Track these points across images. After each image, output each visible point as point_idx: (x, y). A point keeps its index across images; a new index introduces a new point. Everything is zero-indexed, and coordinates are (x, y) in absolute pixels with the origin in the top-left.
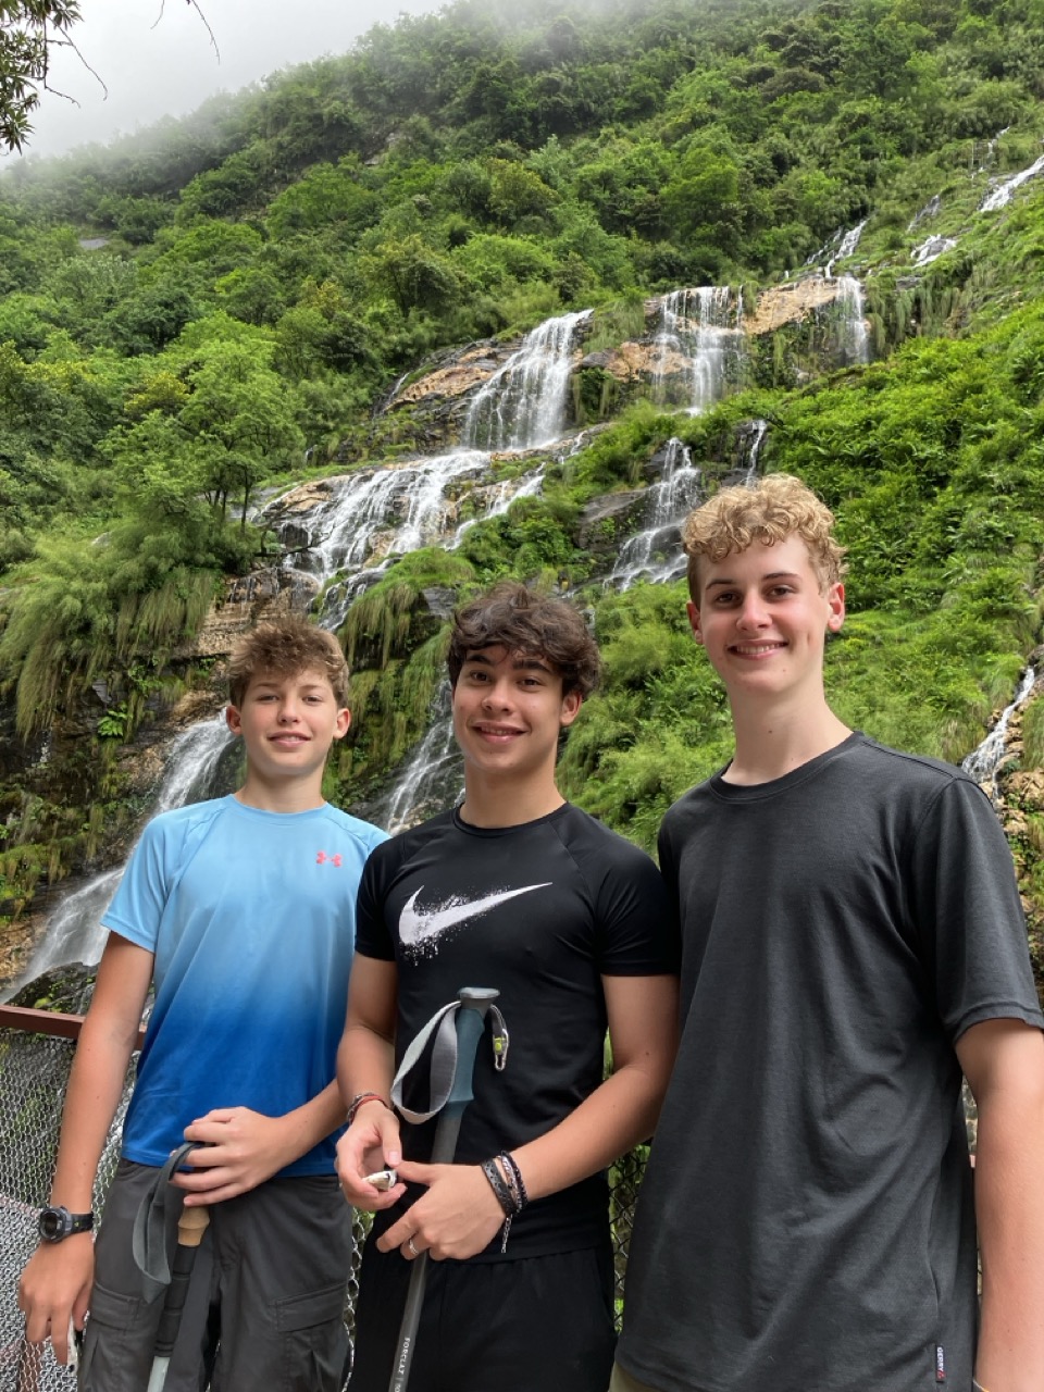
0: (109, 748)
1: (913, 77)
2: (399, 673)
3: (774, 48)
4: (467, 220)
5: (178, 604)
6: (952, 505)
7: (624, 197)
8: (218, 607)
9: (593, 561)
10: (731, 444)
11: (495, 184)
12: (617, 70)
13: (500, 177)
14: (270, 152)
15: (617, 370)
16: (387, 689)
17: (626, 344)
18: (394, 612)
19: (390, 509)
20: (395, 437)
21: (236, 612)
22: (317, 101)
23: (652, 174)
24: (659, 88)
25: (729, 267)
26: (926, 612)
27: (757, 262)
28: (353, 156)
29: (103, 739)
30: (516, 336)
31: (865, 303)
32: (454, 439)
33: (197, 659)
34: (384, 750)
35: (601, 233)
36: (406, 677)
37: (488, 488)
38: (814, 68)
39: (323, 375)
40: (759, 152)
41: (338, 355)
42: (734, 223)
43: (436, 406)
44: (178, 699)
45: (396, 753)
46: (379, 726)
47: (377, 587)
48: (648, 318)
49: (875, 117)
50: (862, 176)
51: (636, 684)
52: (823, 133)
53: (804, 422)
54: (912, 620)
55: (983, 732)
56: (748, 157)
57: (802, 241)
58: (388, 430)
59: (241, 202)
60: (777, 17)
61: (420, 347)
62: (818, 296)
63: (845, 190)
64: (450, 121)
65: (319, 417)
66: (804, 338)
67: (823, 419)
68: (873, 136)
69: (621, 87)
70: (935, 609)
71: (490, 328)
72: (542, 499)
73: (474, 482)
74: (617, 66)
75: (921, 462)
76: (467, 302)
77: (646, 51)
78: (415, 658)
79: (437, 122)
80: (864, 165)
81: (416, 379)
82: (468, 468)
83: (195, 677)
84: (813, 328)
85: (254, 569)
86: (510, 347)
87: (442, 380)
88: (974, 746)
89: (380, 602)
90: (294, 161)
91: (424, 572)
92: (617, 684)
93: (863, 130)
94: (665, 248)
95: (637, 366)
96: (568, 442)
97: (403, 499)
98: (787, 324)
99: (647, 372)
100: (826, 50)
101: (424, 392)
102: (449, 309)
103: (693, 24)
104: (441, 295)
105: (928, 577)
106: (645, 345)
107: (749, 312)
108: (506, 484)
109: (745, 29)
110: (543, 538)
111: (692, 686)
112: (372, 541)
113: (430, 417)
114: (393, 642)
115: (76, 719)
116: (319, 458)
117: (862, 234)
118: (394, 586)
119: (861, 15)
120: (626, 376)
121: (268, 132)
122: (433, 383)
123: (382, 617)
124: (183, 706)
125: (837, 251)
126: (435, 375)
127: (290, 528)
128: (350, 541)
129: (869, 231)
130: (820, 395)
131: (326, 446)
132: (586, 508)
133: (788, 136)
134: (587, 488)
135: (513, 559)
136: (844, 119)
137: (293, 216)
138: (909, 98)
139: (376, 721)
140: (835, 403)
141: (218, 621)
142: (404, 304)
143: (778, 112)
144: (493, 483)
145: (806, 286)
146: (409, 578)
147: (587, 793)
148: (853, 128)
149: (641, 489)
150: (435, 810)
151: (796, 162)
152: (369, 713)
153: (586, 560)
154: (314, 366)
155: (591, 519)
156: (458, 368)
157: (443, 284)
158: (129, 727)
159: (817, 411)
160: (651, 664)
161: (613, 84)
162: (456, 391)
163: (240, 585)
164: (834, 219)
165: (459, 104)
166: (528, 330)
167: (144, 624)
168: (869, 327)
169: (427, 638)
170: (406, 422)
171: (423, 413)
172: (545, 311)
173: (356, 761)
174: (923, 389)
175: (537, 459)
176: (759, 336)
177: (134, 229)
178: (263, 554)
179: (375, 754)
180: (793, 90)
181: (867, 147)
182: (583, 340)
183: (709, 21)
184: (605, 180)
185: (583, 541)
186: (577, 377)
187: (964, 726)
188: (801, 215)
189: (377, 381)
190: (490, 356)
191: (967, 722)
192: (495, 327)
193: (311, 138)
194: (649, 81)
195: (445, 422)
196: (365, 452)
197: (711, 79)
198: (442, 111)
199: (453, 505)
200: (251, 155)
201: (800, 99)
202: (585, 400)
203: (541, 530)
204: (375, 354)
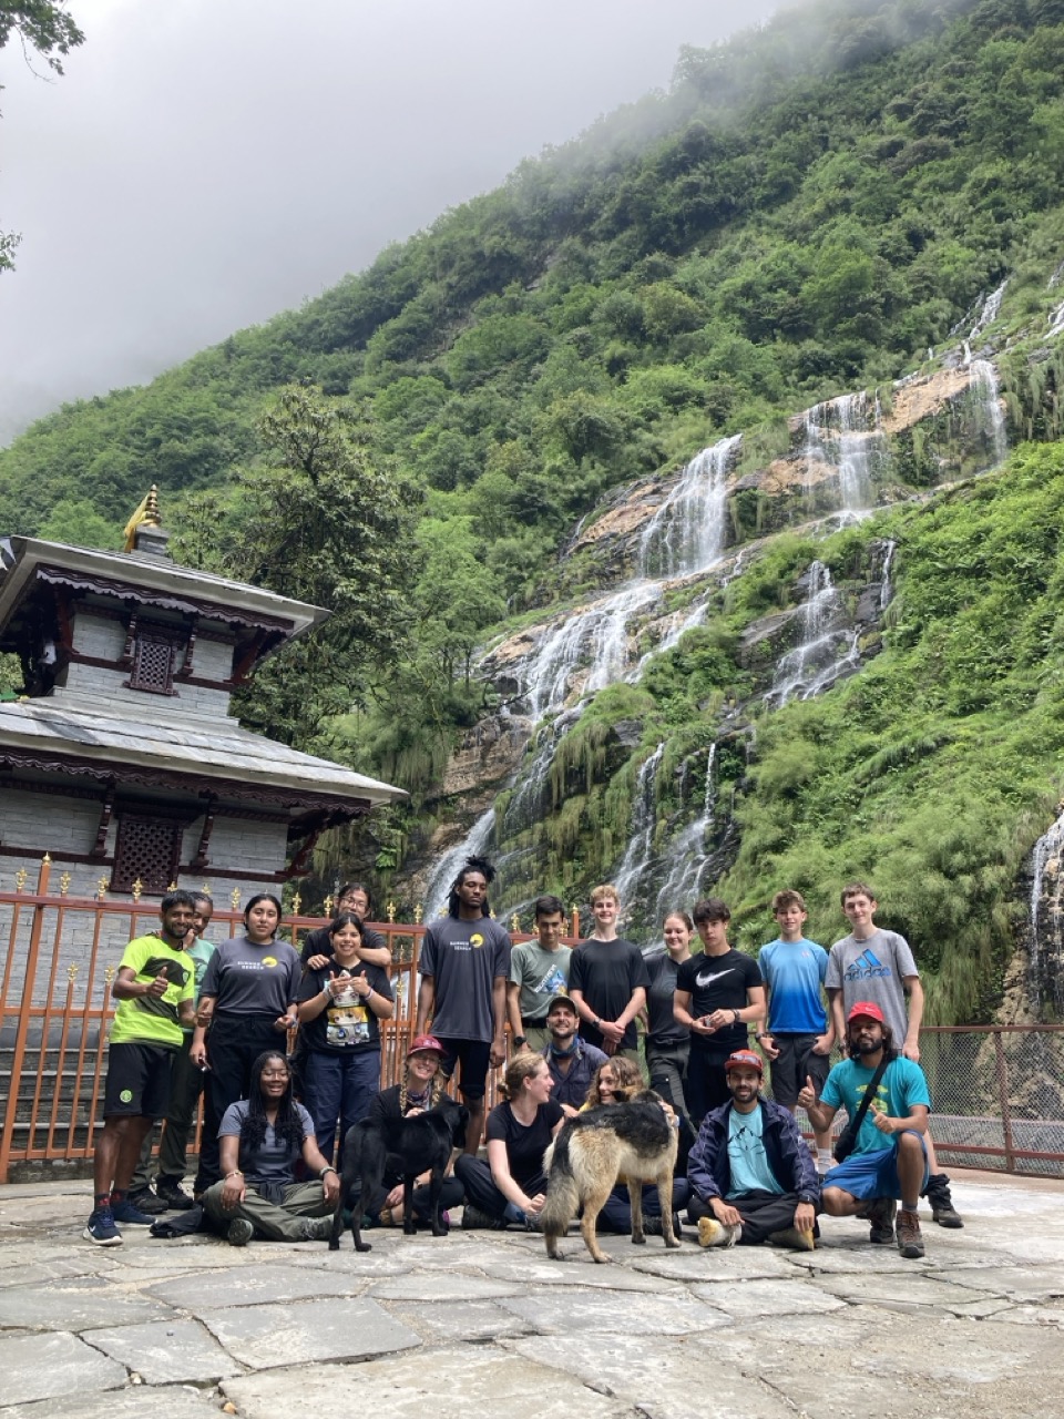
0: (386, 877)
1: (1041, 131)
2: (602, 796)
3: (902, 118)
4: (624, 345)
5: (425, 756)
6: (1045, 612)
7: (768, 303)
8: (456, 754)
9: (754, 679)
10: (866, 562)
11: (648, 309)
12: (752, 160)
13: (651, 302)
14: (442, 293)
15: (769, 487)
16: (593, 809)
17: (774, 463)
18: (593, 746)
19: (582, 651)
20: (580, 577)
21: (470, 757)
22: (478, 240)
23: (791, 275)
24: (795, 170)
25: (873, 355)
26: (1024, 711)
27: (902, 345)
28: (515, 285)
29: (380, 870)
30: (676, 469)
31: (999, 383)
32: (630, 572)
33: (445, 799)
34: (597, 860)
35: (747, 344)
36: (607, 799)
37: (661, 620)
38: (943, 132)
39: (514, 530)
40: (894, 232)
41: (524, 511)
42: (874, 314)
43: (613, 545)
44: (433, 832)
45: (607, 863)
46: (591, 840)
47: (578, 727)
48: (793, 434)
49: (1005, 178)
50: (998, 239)
51: (790, 794)
52: (955, 203)
53: (924, 539)
54: (1011, 719)
55: (1052, 818)
56: (882, 239)
57: (942, 315)
58: (574, 572)
59: (421, 343)
60: (905, 77)
61: (594, 491)
62: (952, 386)
63: (982, 256)
64: (600, 237)
65: (514, 569)
66: (942, 428)
67: (940, 536)
68: (1005, 196)
69: (758, 176)
70: (1031, 708)
71: (653, 461)
72: (707, 629)
73: (650, 615)
74: (752, 157)
75: (1021, 572)
76: (631, 439)
77: (779, 136)
78: (613, 781)
79: (588, 239)
80: (998, 228)
81: (593, 522)
82: (644, 602)
83: (444, 813)
84: (949, 417)
85: (480, 719)
86: (671, 480)
87: (615, 520)
88: (1044, 831)
89: (580, 739)
90: (462, 298)
91: (613, 708)
92: (774, 795)
93: (994, 194)
94: (811, 346)
95: (786, 481)
96: (730, 561)
97: (592, 642)
98: (924, 417)
99: (795, 486)
100: (953, 111)
101: (601, 533)
102: (615, 451)
103: (822, 101)
104: (606, 441)
105: (1025, 679)
106: (792, 460)
107: (887, 413)
108: (676, 614)
109: (874, 96)
110: (709, 665)
111: (833, 792)
112: (569, 681)
113: (608, 555)
114: (594, 770)
115: (358, 856)
116: (519, 604)
117: (1004, 296)
118: (590, 725)
119: (987, 68)
120: (778, 491)
121: (438, 274)
122: (608, 523)
123: (583, 752)
124: (437, 837)
125: (980, 317)
126: (609, 516)
127: (503, 679)
128: (552, 681)
129: (1011, 292)
130: (938, 511)
131: (523, 593)
132: (745, 633)
133: (920, 209)
134: (743, 614)
135: (686, 685)
136: (975, 185)
137: (470, 361)
138: (1038, 153)
139: (588, 836)
140: (950, 518)
141: (457, 765)
142: (576, 454)
143: (910, 185)
144: (666, 614)
145: (939, 377)
146: (601, 717)
147: (758, 887)
148: (985, 193)
149: (791, 611)
150: (642, 907)
151: (931, 236)
152: (582, 831)
153: (748, 678)
154: (506, 523)
155: (750, 642)
156: (628, 507)
157: (608, 431)
158: (399, 859)
159: (936, 527)
160: (800, 777)
161: (750, 174)
162: (627, 528)
163: (470, 734)
164: (974, 286)
165: (607, 219)
166: (686, 460)
167: (402, 776)
168: (1005, 406)
169: (620, 766)
170: (588, 563)
171: (602, 552)
172: (700, 441)
173: (576, 871)
174: (1025, 499)
175: (702, 584)
176: (898, 434)
177: (329, 383)
178: (486, 707)
179: (590, 863)
180: (922, 161)
181: (1001, 209)
182: (735, 465)
183: (838, 94)
184: (748, 291)
185: (744, 661)
186: (734, 500)
187: (1036, 815)
188: (940, 289)
189: (560, 526)
190: (654, 492)
191: (1038, 811)
192: (657, 463)
193: (477, 274)
194: (785, 166)
195: (621, 558)
196: (557, 594)
197: (841, 162)
198: (592, 228)
199: (633, 639)
200: (425, 299)
201: (930, 169)
202: (742, 519)
203: (706, 659)
204: (555, 504)
